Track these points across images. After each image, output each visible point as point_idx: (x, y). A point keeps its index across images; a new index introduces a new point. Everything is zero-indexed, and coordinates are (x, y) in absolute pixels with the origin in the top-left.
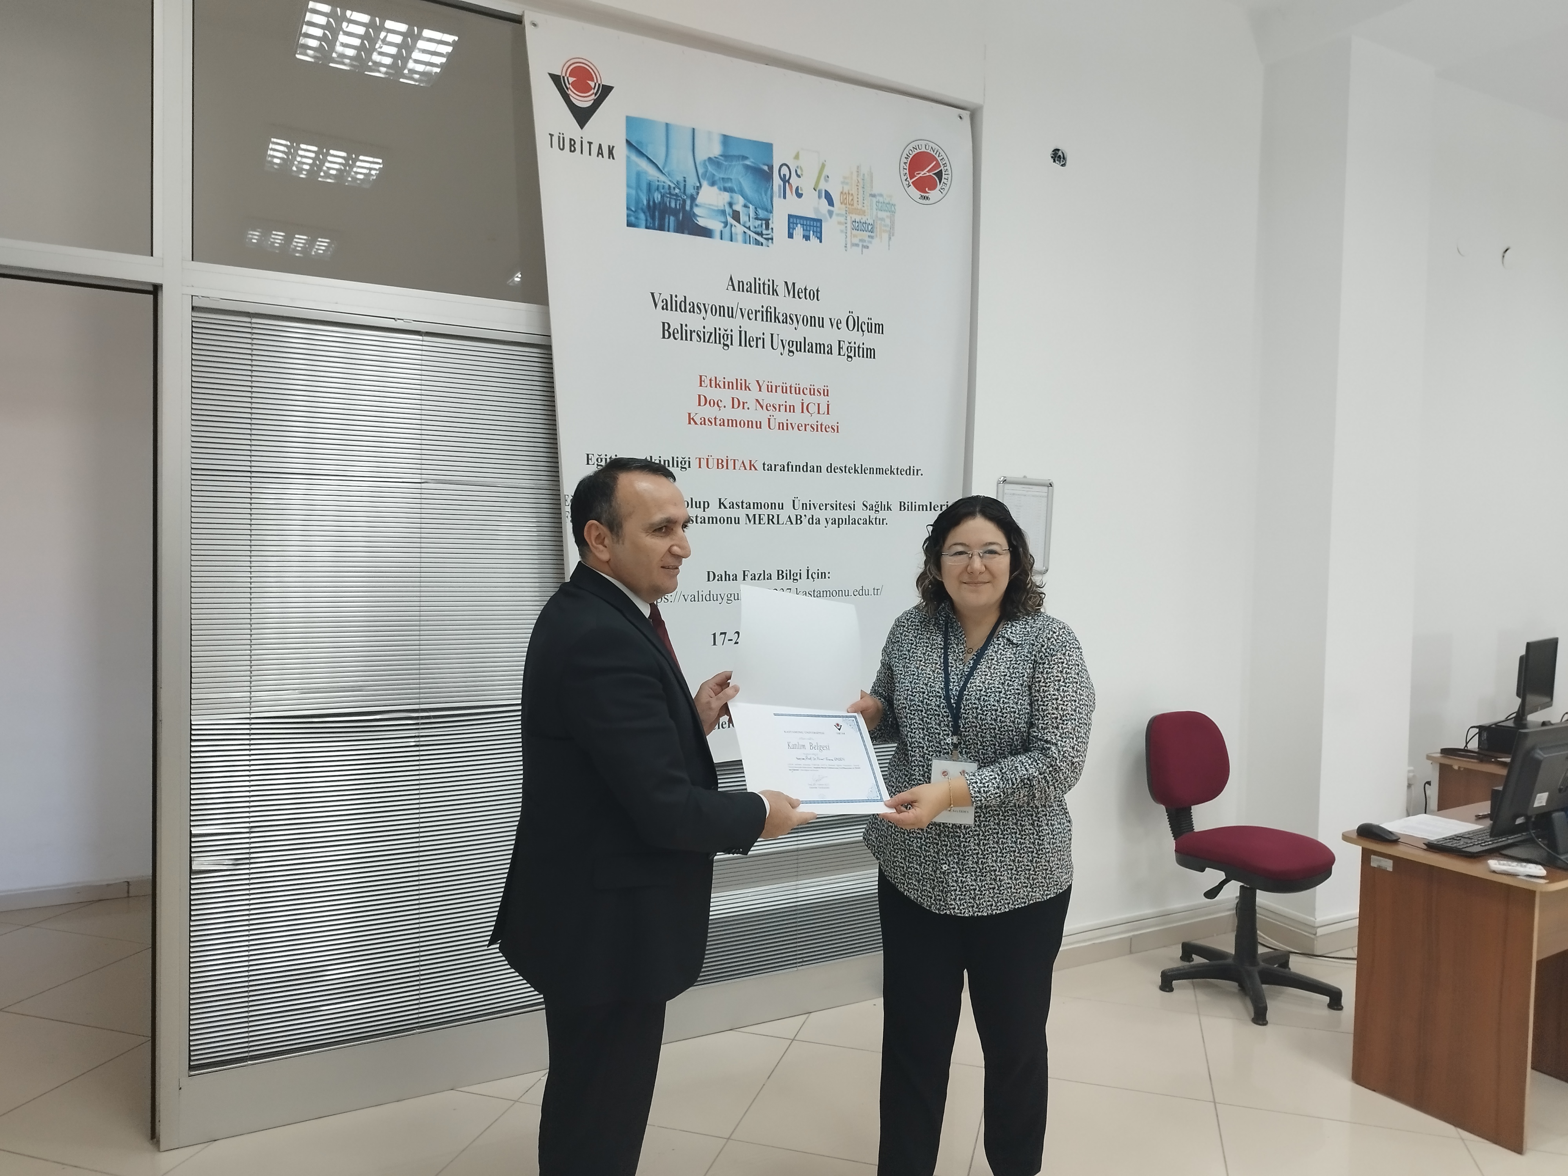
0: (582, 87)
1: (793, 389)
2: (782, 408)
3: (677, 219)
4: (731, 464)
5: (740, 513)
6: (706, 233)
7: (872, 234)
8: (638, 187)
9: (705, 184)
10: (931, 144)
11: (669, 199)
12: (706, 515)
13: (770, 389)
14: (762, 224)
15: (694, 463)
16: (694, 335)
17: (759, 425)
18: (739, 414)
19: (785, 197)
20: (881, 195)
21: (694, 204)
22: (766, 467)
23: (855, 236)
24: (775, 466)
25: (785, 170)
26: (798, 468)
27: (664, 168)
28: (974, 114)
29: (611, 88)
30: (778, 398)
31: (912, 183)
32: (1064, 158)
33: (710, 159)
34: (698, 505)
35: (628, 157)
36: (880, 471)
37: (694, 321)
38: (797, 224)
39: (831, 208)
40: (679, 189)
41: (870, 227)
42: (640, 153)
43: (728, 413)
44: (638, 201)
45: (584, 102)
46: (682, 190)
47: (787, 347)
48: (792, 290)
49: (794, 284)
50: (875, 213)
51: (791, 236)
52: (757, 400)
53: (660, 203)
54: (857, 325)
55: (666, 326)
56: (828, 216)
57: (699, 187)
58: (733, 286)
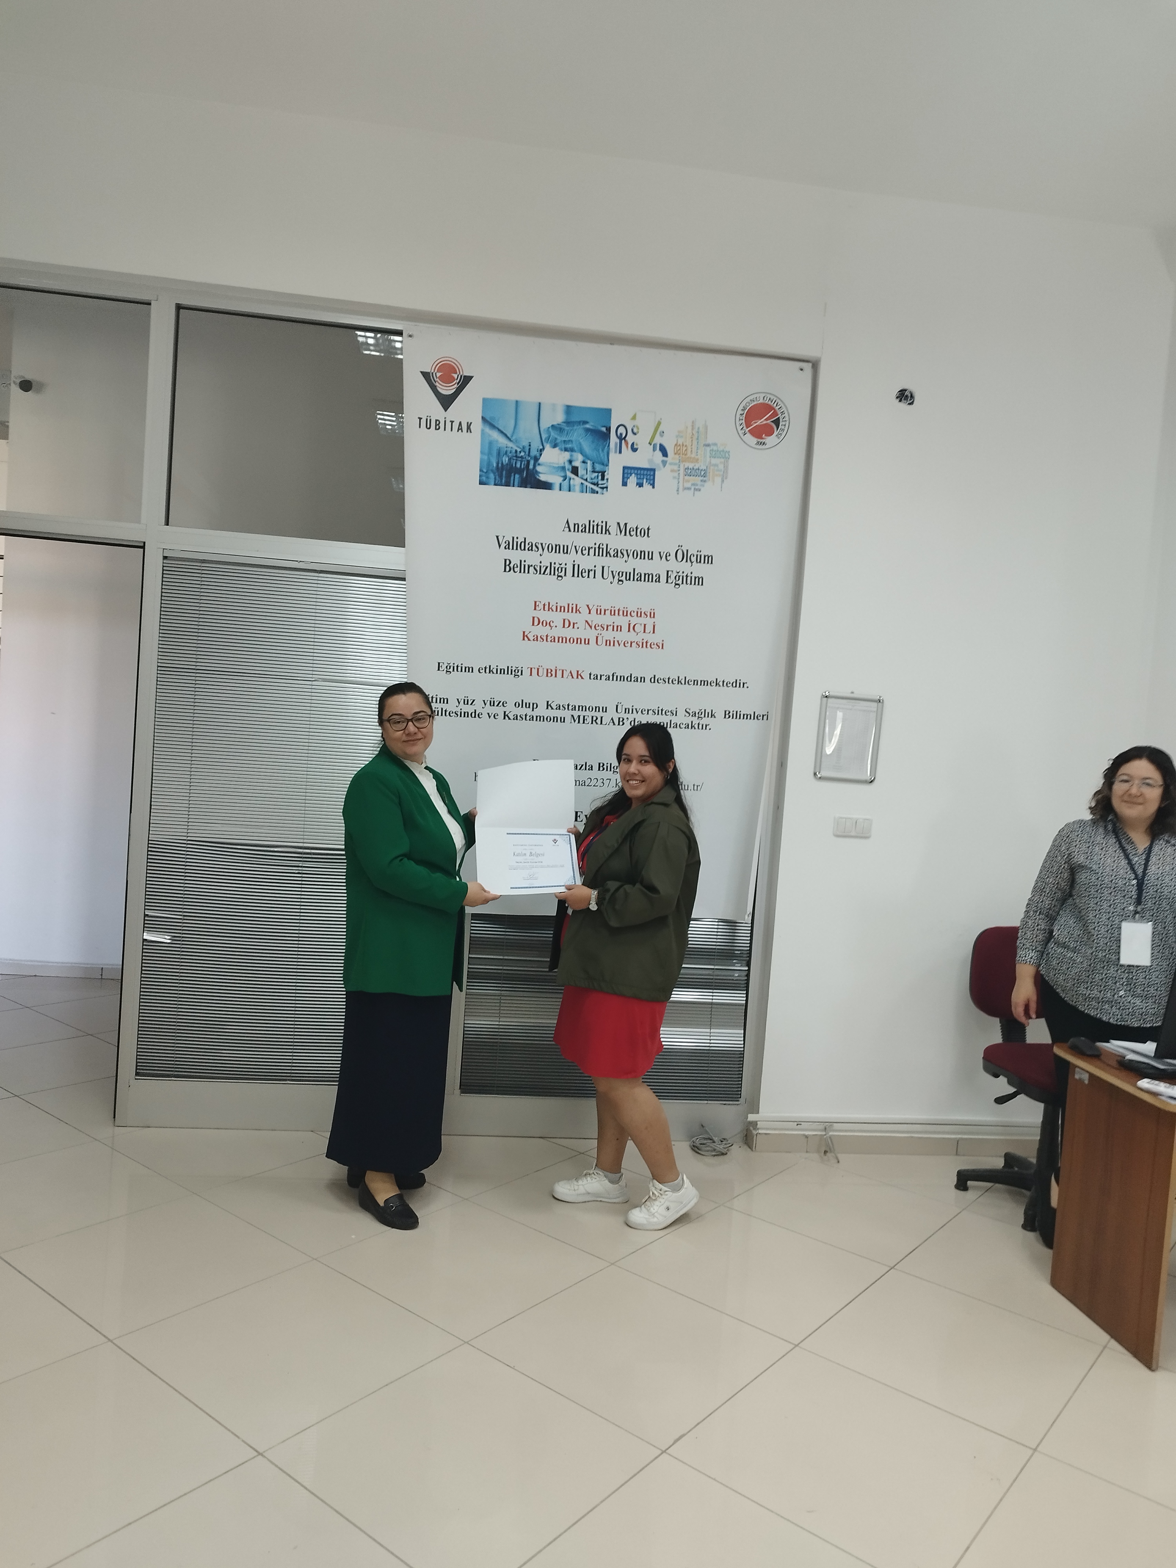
0: (447, 379)
1: (621, 613)
2: (610, 628)
3: (521, 476)
4: (559, 673)
5: (567, 714)
6: (547, 486)
7: (705, 479)
8: (490, 453)
9: (548, 447)
10: (769, 396)
11: (515, 461)
12: (535, 714)
13: (599, 612)
14: (598, 476)
15: (526, 672)
16: (531, 569)
17: (587, 642)
18: (569, 633)
19: (620, 452)
20: (715, 444)
21: (537, 464)
22: (592, 677)
23: (688, 481)
24: (601, 676)
25: (622, 430)
26: (622, 678)
27: (512, 436)
28: (815, 365)
29: (471, 378)
30: (607, 619)
31: (748, 431)
32: (912, 396)
33: (552, 426)
34: (528, 705)
35: (483, 431)
36: (704, 683)
37: (532, 558)
38: (631, 474)
39: (665, 459)
40: (525, 452)
41: (703, 473)
42: (493, 426)
43: (558, 632)
44: (489, 463)
45: (447, 390)
46: (527, 453)
47: (617, 577)
48: (624, 529)
49: (626, 524)
50: (708, 459)
51: (625, 484)
52: (586, 621)
53: (507, 464)
54: (686, 557)
55: (508, 562)
56: (661, 465)
57: (541, 450)
58: (569, 527)
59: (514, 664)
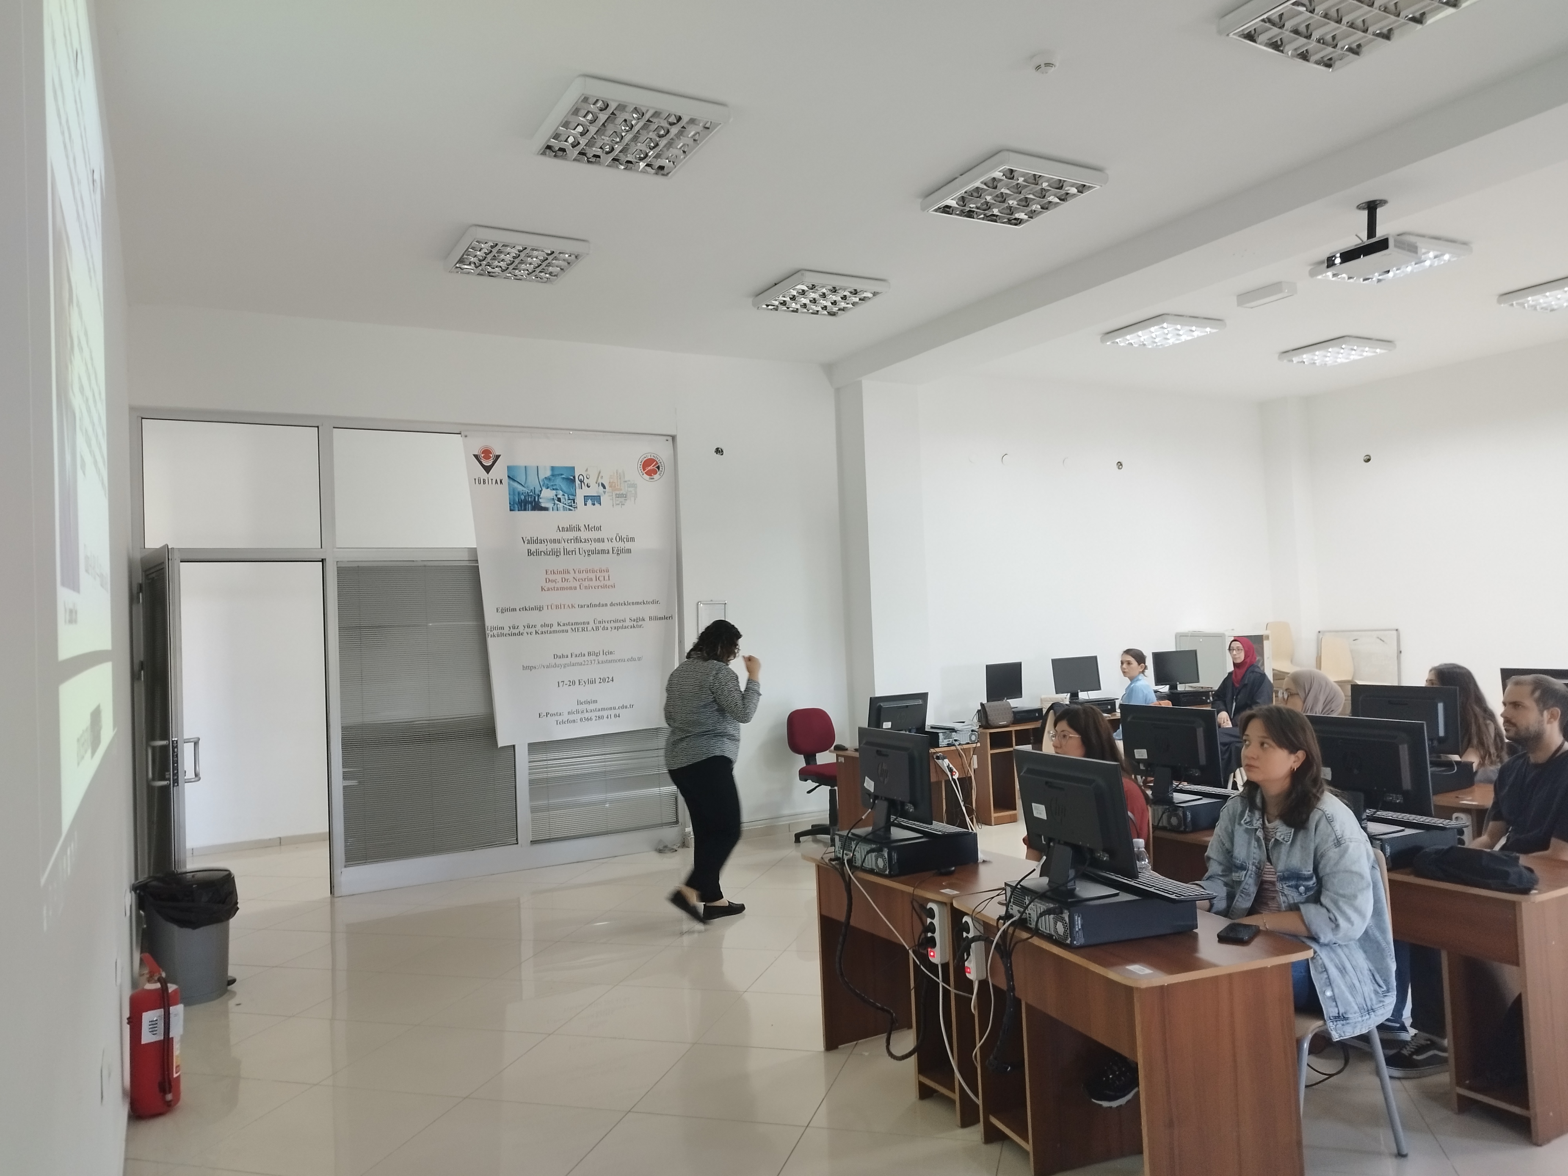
0: (487, 457)
1: (591, 571)
2: (587, 580)
3: (532, 505)
4: (562, 606)
5: (568, 628)
6: (546, 509)
7: (626, 499)
8: (514, 494)
9: (544, 489)
10: (653, 455)
11: (527, 497)
12: (552, 630)
13: (579, 572)
14: (571, 502)
15: (545, 608)
16: (542, 553)
17: (575, 588)
18: (565, 585)
19: (582, 488)
20: (629, 481)
21: (539, 498)
22: (580, 606)
23: (618, 500)
24: (584, 605)
25: (581, 477)
26: (595, 606)
27: (525, 485)
28: (674, 438)
29: (499, 456)
30: (584, 575)
31: (645, 473)
32: (722, 451)
33: (545, 478)
34: (548, 626)
35: (509, 483)
36: (637, 603)
37: (542, 547)
38: (588, 499)
39: (604, 490)
40: (532, 492)
41: (624, 496)
42: (514, 480)
43: (560, 585)
44: (514, 500)
45: (488, 463)
46: (534, 492)
47: (587, 553)
48: (588, 528)
49: (588, 525)
50: (626, 488)
51: (585, 505)
52: (574, 578)
53: (524, 500)
54: (621, 539)
55: (529, 551)
56: (603, 494)
57: (541, 491)
58: (559, 530)
59: (538, 604)
